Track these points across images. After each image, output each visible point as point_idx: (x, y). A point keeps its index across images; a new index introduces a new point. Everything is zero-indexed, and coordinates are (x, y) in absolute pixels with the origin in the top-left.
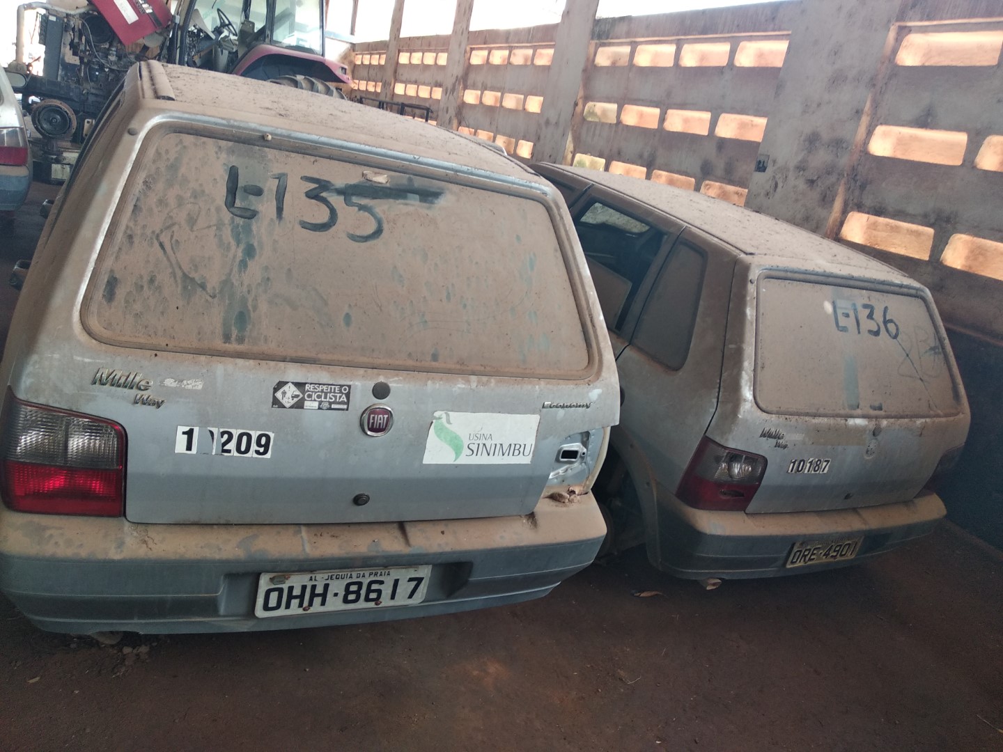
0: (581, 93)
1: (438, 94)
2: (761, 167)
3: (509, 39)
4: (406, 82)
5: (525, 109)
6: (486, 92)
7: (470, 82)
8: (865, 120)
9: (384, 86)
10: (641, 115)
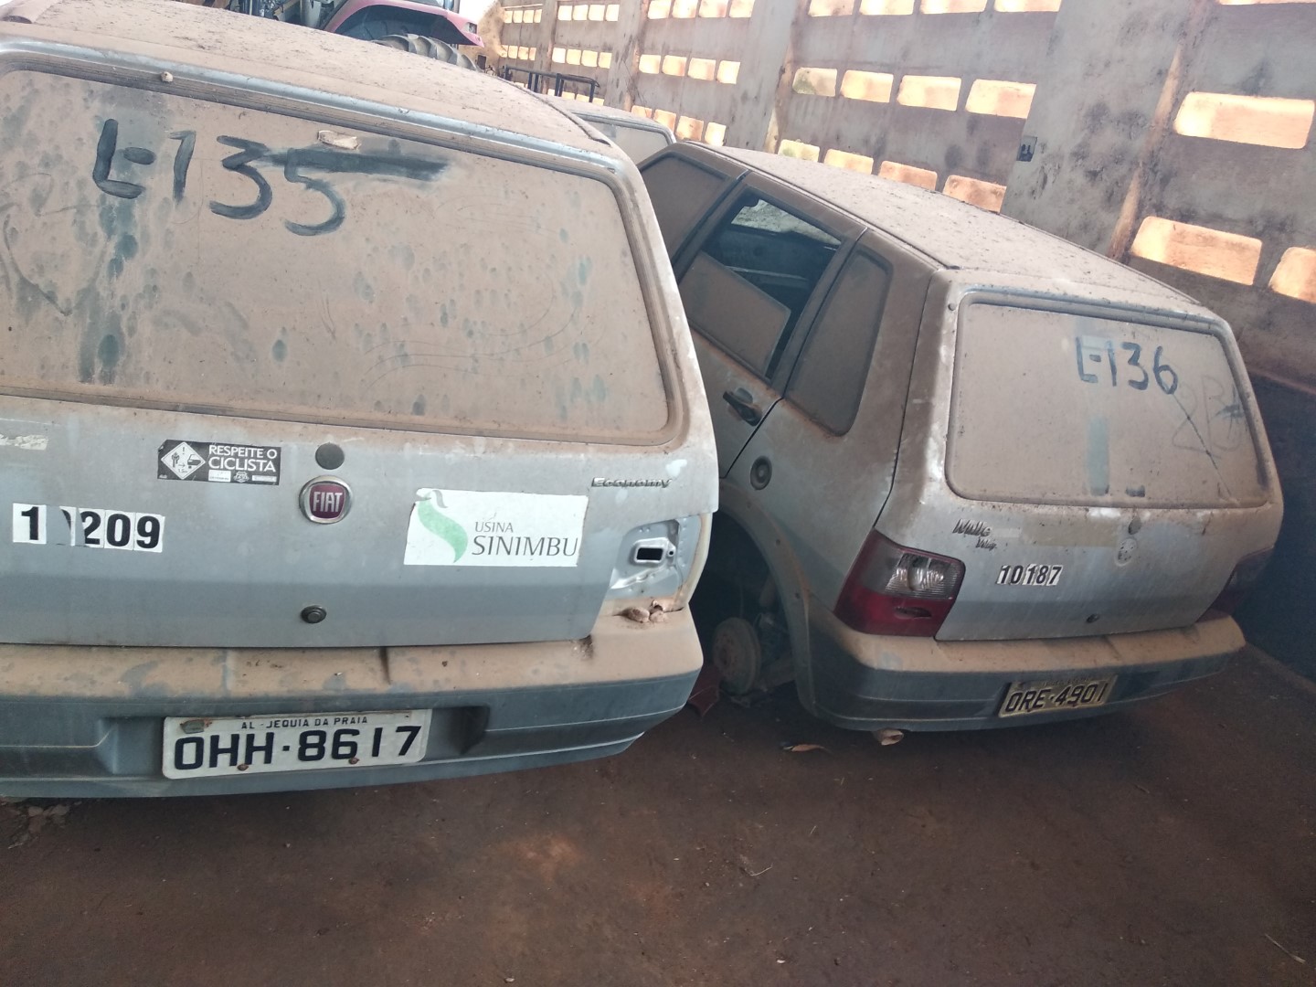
0: (790, 56)
1: (606, 61)
2: (1025, 155)
4: (566, 46)
5: (716, 80)
6: (667, 57)
7: (647, 43)
8: (1170, 84)
9: (539, 52)
10: (870, 85)
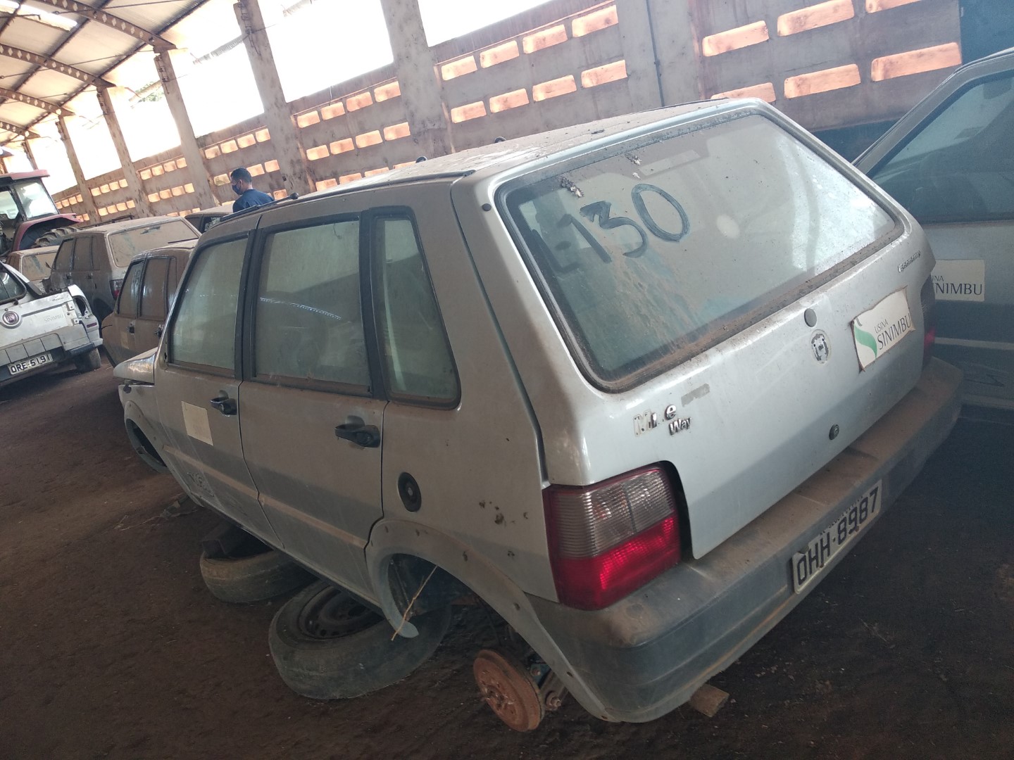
3: (159, 160)
